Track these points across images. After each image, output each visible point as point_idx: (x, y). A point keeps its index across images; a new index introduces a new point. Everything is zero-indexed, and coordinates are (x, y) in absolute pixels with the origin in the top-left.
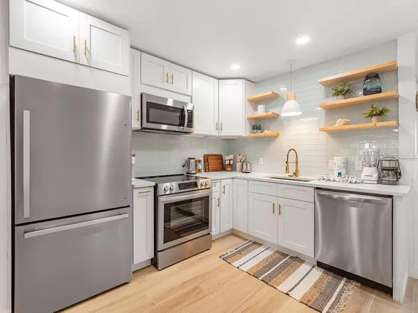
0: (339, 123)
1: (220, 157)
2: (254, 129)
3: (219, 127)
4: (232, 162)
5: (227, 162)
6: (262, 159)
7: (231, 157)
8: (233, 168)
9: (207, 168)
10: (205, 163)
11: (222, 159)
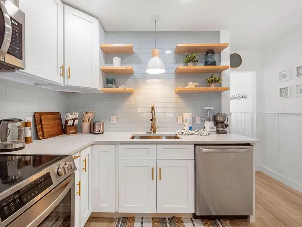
0: (191, 85)
1: (57, 116)
2: (107, 83)
3: (65, 72)
4: (76, 122)
5: (70, 123)
6: (115, 116)
7: (76, 115)
8: (77, 129)
9: (40, 133)
10: (36, 126)
11: (60, 119)
